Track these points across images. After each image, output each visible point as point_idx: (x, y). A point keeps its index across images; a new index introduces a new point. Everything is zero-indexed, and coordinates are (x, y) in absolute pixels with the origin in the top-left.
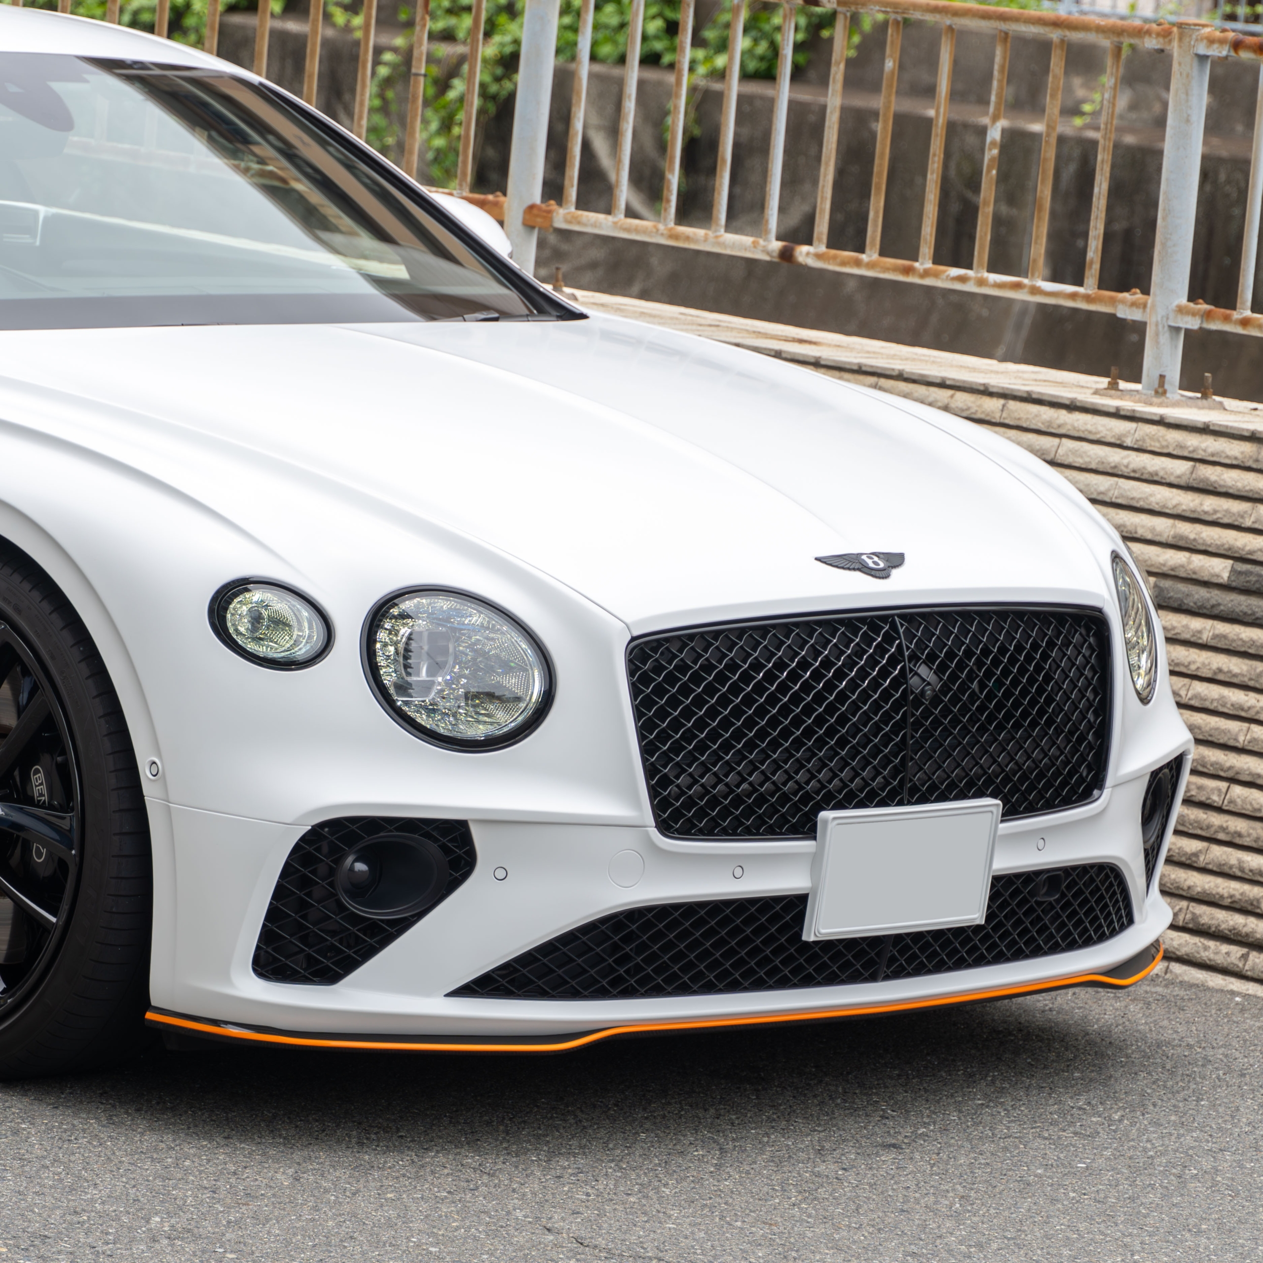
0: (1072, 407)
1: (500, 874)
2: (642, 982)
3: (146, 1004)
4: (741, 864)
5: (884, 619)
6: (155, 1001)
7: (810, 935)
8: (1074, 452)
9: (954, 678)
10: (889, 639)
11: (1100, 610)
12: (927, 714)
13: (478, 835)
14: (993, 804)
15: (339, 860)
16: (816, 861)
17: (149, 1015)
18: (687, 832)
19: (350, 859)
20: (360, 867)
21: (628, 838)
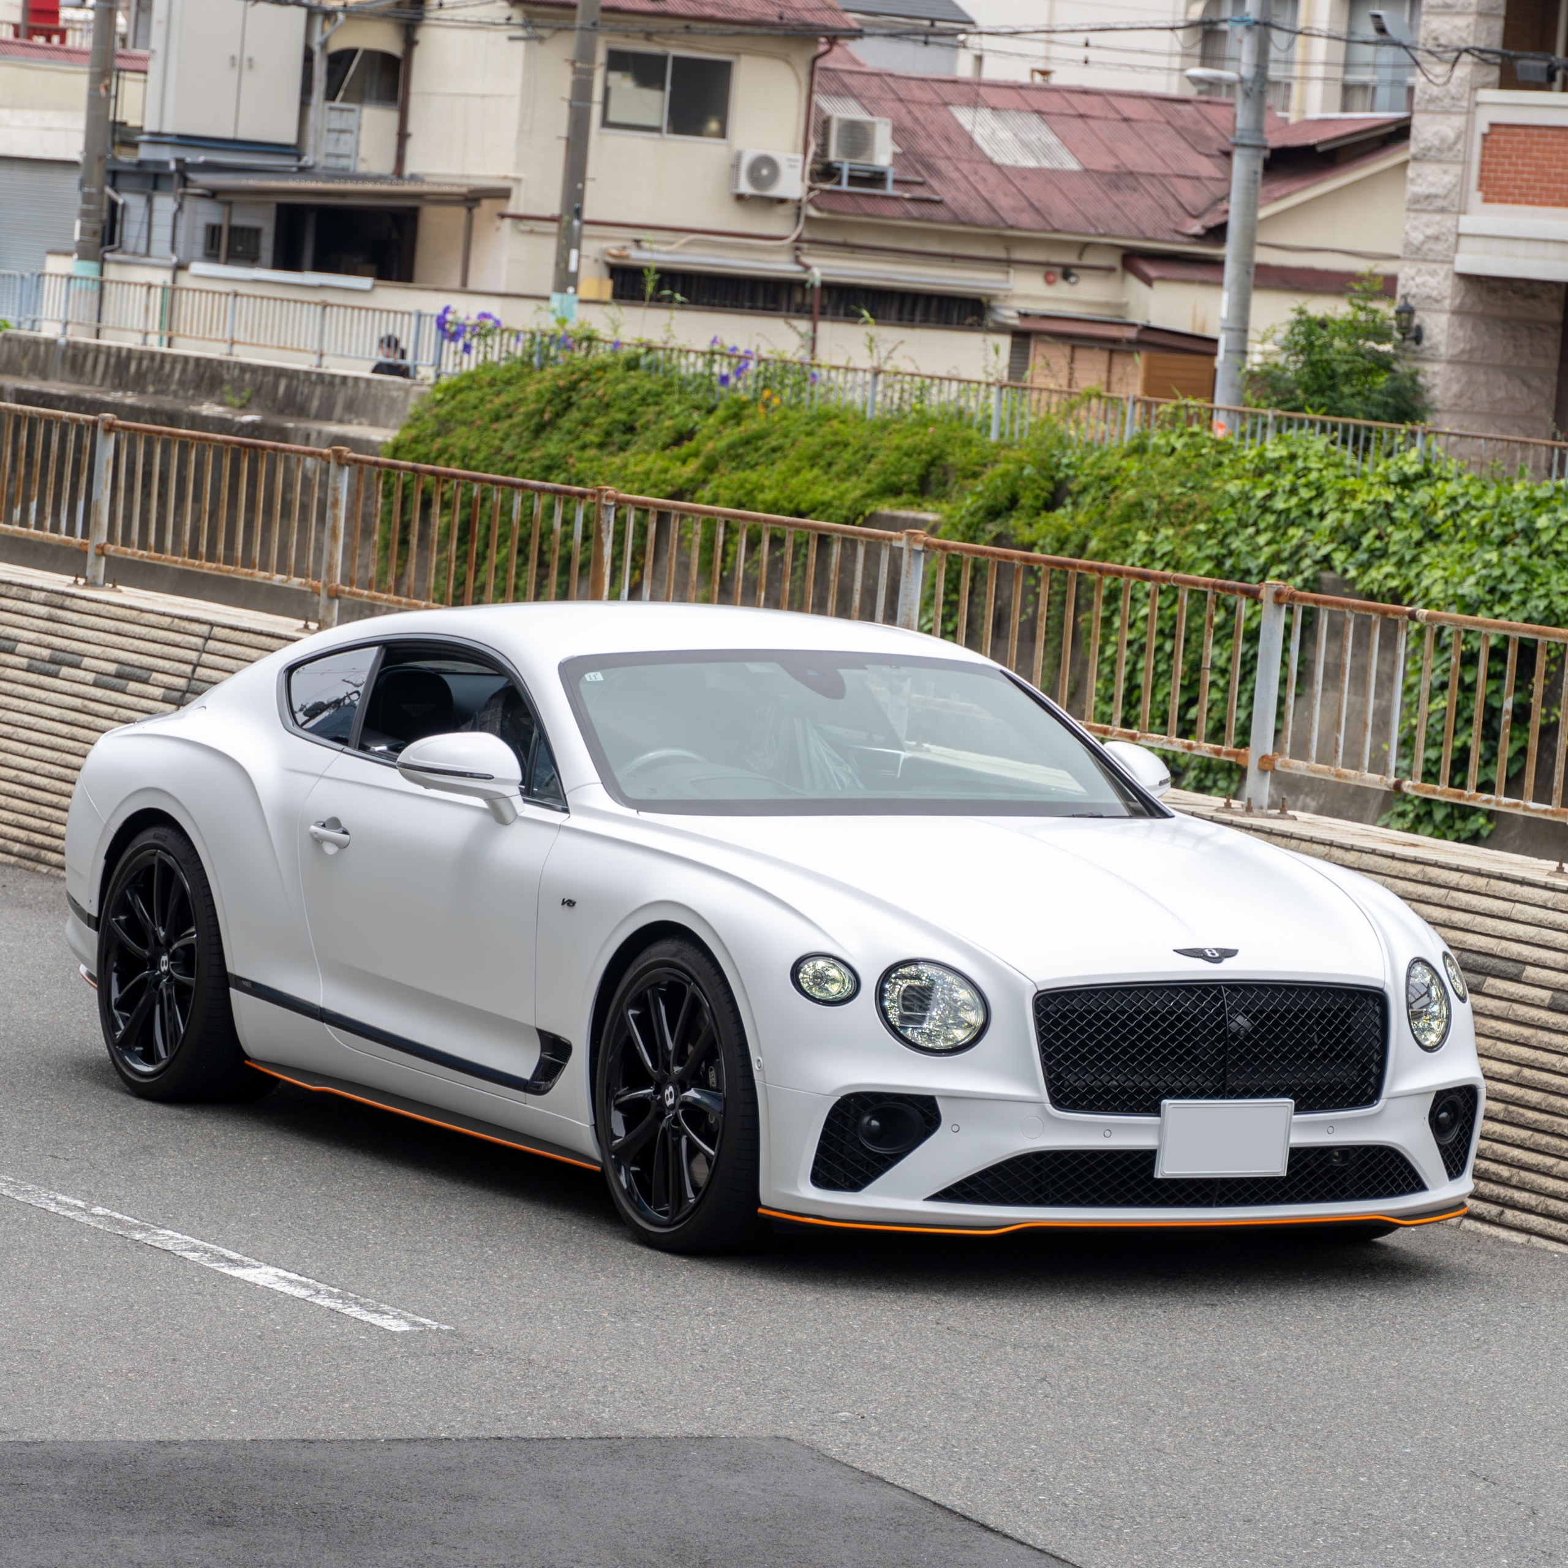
0: (1523, 882)
1: (955, 1128)
2: (1047, 1197)
3: (759, 1204)
4: (1108, 1129)
5: (1214, 987)
6: (764, 1201)
7: (1158, 1175)
8: (1520, 912)
9: (1262, 1024)
10: (1216, 999)
11: (1381, 990)
12: (1241, 1045)
13: (941, 1105)
14: (1289, 1103)
15: (859, 1117)
16: (1160, 1129)
17: (760, 1210)
18: (1074, 1107)
19: (866, 1119)
20: (875, 1123)
21: (1032, 1109)
